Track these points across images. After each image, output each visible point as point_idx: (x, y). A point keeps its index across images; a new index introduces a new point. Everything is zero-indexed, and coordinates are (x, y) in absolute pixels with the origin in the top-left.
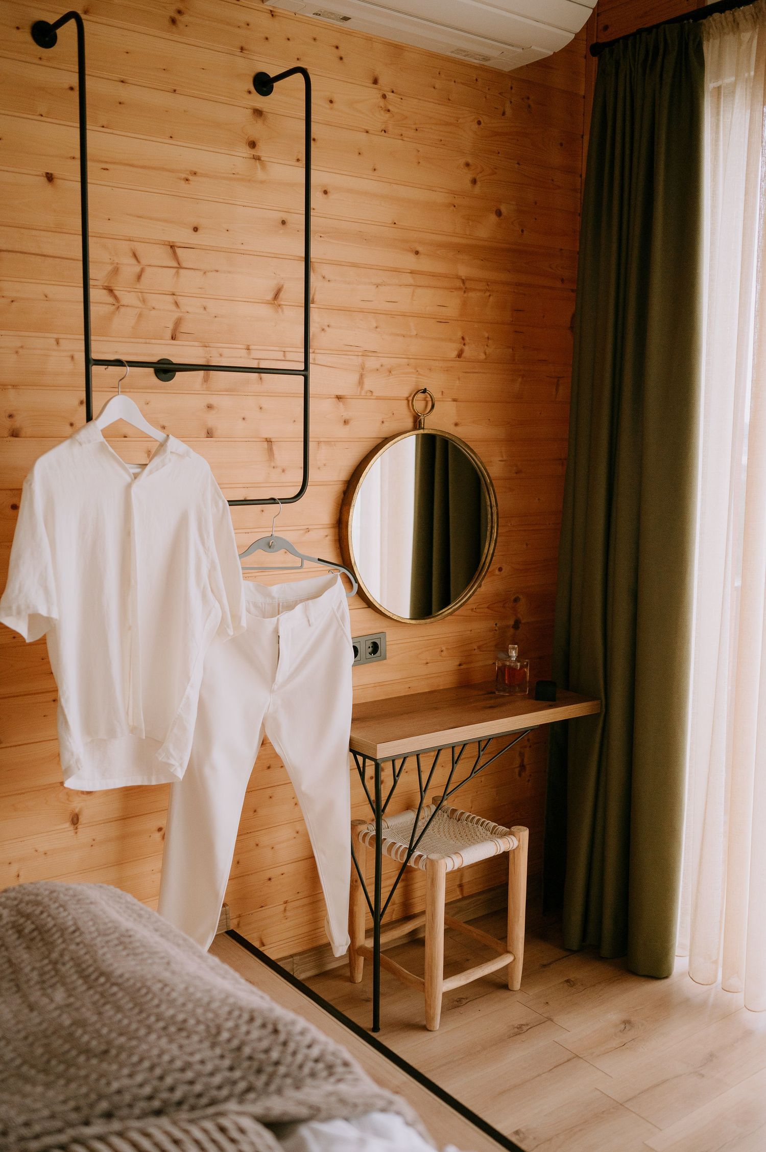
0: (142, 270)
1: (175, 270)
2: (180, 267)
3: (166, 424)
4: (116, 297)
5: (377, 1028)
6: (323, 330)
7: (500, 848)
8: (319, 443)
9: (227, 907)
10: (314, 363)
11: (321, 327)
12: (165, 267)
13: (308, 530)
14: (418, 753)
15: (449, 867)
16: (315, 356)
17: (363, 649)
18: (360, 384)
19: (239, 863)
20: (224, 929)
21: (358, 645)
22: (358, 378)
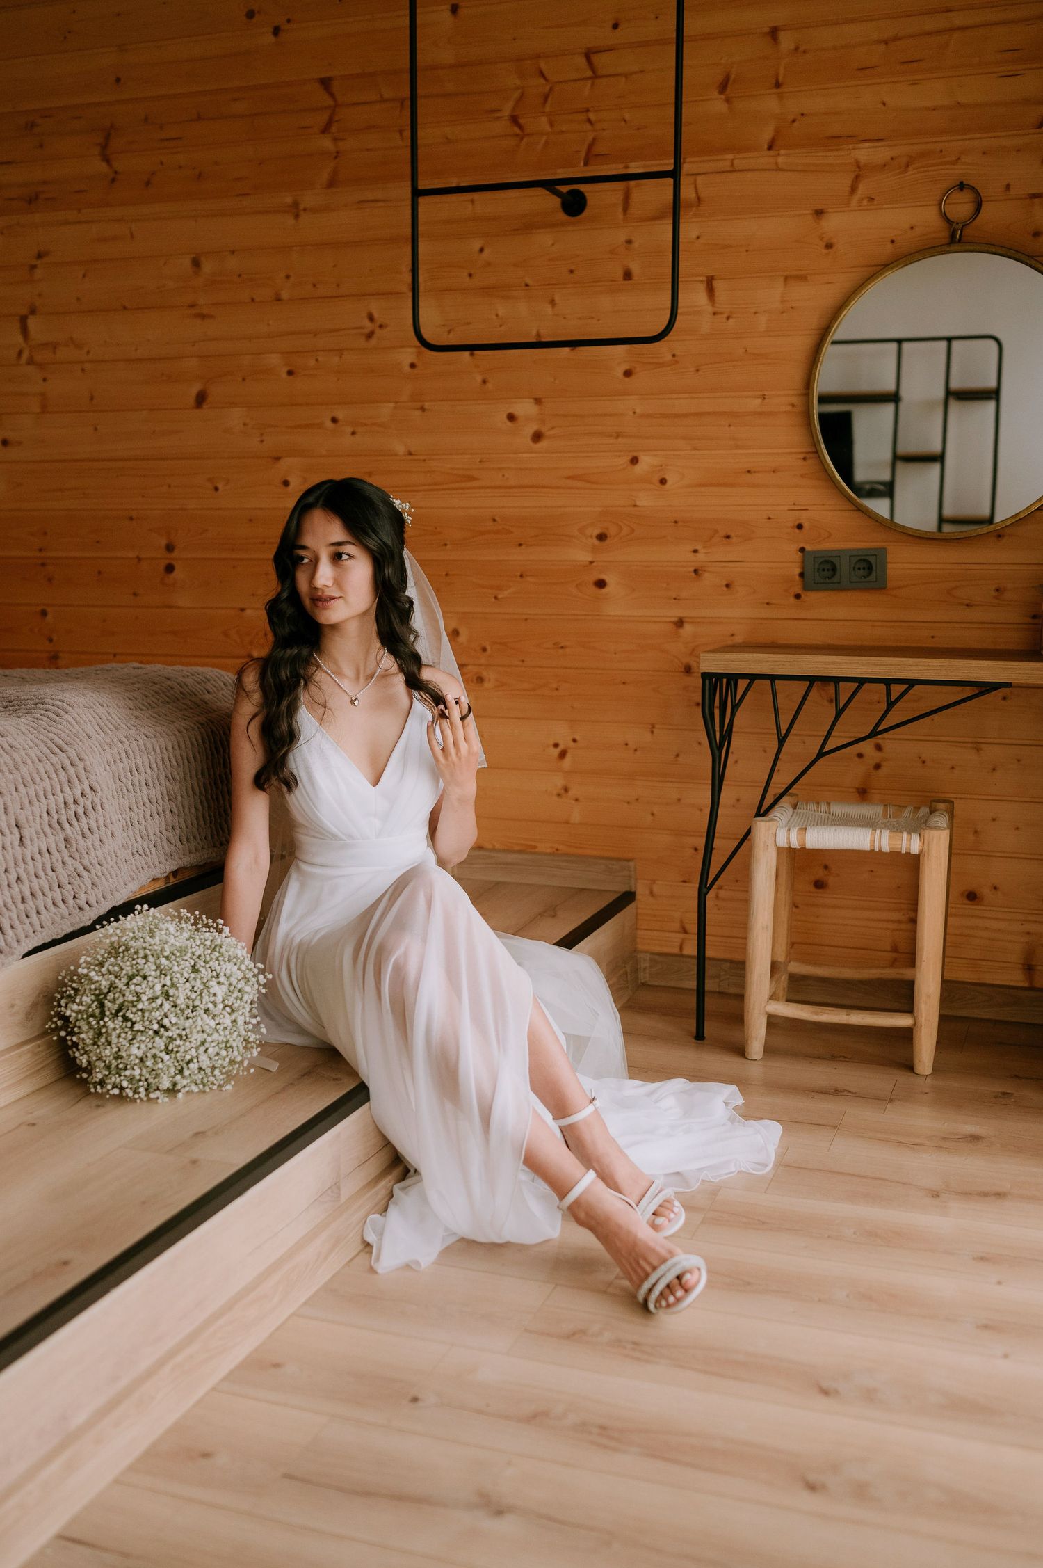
0: (551, 90)
1: (589, 82)
2: (595, 76)
3: (573, 267)
4: (520, 127)
5: (699, 1036)
6: (794, 121)
7: (880, 842)
8: (786, 278)
9: (632, 864)
10: (778, 169)
11: (791, 118)
12: (579, 80)
13: (764, 397)
14: (773, 678)
15: (782, 841)
16: (780, 160)
17: (844, 567)
18: (853, 189)
19: (653, 814)
20: (624, 888)
21: (836, 561)
22: (849, 182)
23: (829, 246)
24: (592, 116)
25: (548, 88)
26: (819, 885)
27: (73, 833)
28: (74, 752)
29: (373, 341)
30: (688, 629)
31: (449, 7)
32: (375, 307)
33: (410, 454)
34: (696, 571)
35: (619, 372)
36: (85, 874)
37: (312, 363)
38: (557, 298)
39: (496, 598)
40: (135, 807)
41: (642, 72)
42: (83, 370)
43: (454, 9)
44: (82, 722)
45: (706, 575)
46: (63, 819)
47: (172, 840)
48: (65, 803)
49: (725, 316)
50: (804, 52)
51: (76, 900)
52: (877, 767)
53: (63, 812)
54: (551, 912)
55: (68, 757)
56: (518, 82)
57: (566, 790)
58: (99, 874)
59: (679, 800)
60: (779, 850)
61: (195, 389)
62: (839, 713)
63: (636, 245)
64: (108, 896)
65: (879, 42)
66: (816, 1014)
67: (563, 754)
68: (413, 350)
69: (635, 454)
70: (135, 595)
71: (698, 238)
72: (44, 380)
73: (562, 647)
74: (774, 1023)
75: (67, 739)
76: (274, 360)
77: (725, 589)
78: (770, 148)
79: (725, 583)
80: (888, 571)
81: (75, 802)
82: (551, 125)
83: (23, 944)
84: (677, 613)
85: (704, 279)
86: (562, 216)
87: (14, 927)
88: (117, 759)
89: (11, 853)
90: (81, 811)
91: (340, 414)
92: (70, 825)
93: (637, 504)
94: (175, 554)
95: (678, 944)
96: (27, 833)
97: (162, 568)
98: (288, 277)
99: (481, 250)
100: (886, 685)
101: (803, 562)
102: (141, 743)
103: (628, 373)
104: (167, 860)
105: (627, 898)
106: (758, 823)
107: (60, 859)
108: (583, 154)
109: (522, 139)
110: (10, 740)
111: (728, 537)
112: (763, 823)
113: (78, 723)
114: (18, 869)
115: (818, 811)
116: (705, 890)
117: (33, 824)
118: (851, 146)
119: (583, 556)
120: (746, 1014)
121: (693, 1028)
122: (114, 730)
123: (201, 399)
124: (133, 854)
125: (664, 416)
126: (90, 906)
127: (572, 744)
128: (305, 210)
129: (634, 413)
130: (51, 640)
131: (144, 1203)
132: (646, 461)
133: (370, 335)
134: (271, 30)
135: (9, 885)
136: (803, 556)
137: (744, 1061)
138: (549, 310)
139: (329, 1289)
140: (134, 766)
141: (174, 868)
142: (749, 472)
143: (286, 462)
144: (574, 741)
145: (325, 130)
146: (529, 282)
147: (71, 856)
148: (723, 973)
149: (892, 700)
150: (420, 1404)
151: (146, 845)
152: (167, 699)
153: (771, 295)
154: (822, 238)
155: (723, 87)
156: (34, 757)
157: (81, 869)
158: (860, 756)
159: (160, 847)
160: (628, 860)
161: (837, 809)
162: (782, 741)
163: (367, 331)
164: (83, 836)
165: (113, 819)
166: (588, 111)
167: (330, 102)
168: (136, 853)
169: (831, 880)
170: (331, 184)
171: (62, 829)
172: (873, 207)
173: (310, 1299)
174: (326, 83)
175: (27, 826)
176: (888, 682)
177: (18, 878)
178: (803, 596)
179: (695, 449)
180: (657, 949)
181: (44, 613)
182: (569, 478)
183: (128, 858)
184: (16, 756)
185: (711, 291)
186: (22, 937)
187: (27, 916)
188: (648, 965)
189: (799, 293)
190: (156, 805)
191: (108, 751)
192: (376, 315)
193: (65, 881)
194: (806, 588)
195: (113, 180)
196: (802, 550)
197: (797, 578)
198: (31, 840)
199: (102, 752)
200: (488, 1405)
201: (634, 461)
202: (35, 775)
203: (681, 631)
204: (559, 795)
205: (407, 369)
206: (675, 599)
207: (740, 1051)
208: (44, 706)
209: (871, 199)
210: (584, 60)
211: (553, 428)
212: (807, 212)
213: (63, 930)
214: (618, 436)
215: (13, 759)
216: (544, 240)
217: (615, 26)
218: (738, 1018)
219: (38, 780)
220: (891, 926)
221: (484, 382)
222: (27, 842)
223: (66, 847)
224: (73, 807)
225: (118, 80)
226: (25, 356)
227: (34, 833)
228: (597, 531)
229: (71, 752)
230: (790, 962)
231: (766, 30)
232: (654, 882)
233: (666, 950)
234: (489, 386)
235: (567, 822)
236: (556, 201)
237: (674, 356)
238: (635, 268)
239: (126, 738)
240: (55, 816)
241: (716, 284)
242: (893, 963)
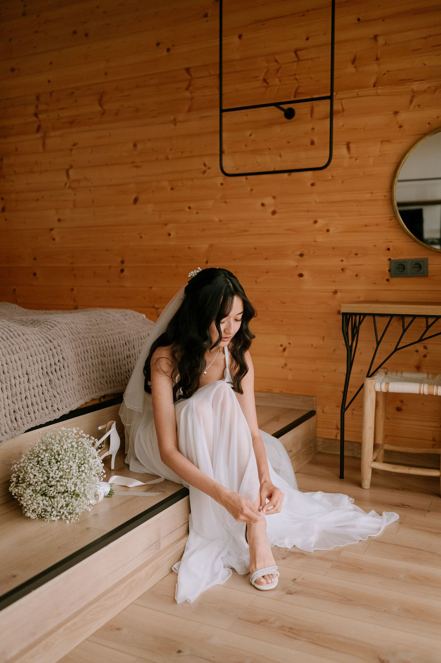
0: (280, 67)
1: (296, 64)
2: (299, 60)
3: (289, 141)
4: (267, 83)
5: (342, 477)
6: (384, 74)
7: (423, 390)
8: (382, 142)
9: (314, 398)
10: (378, 95)
11: (383, 73)
12: (292, 62)
13: (372, 193)
14: (374, 315)
15: (378, 388)
16: (379, 91)
17: (409, 267)
18: (411, 102)
19: (324, 376)
20: (311, 409)
21: (404, 264)
22: (410, 99)
23: (401, 127)
24: (297, 77)
25: (278, 67)
26: (399, 409)
27: (53, 378)
28: (56, 343)
29: (206, 174)
30: (339, 295)
31: (238, 36)
32: (207, 160)
33: (220, 221)
34: (342, 269)
35: (309, 184)
36: (57, 396)
37: (181, 184)
38: (282, 154)
39: (256, 282)
40: (85, 368)
41: (319, 57)
42: (90, 190)
43: (240, 37)
44: (62, 330)
45: (347, 271)
46: (49, 371)
47: (102, 382)
48: (50, 365)
49: (355, 158)
50: (389, 45)
51: (52, 407)
52: (425, 356)
53: (49, 368)
54: (276, 418)
55: (53, 345)
56: (266, 65)
57: (286, 365)
58: (65, 396)
59: (335, 370)
60: (377, 393)
61: (134, 197)
62: (404, 331)
63: (316, 130)
64: (68, 406)
65: (422, 38)
66: (394, 468)
67: (284, 350)
68: (222, 177)
69: (316, 219)
70: (108, 281)
71: (343, 126)
72: (75, 195)
73: (284, 303)
74: (375, 471)
75: (54, 337)
76: (165, 184)
77: (355, 277)
78: (374, 86)
79: (355, 274)
80: (429, 269)
81: (55, 364)
82: (280, 81)
83: (26, 426)
84: (333, 288)
85: (346, 143)
86: (285, 119)
87: (22, 418)
88: (78, 346)
89: (23, 386)
90: (58, 368)
91: (192, 205)
92: (52, 374)
93: (317, 240)
94: (125, 265)
95: (335, 434)
96: (31, 377)
97: (119, 270)
98: (171, 149)
99: (251, 135)
100: (426, 318)
101: (390, 265)
102: (90, 340)
103: (313, 185)
104: (99, 391)
105: (312, 413)
106: (367, 380)
107: (47, 389)
108: (293, 93)
109: (268, 88)
110: (27, 336)
111: (357, 254)
112: (369, 381)
113: (61, 330)
114: (26, 393)
115: (397, 376)
116: (343, 410)
117: (34, 373)
118: (410, 84)
119: (292, 263)
120: (362, 467)
121: (339, 473)
122: (78, 334)
123: (136, 201)
124: (83, 388)
125: (329, 202)
126: (59, 410)
127: (288, 345)
128: (179, 122)
129: (315, 201)
130: (75, 301)
131: (59, 548)
132: (321, 222)
133: (204, 172)
134: (166, 50)
135: (21, 400)
136: (390, 263)
137: (360, 489)
138: (279, 159)
139: (151, 592)
140: (85, 350)
141: (103, 395)
142: (366, 226)
143: (170, 226)
144: (289, 344)
145: (187, 89)
146: (270, 147)
147: (52, 388)
148: (355, 448)
149: (429, 325)
150: (182, 654)
151: (89, 384)
152: (106, 322)
153: (375, 149)
154: (397, 123)
155: (354, 61)
156: (37, 344)
157: (56, 394)
158: (417, 351)
159: (96, 385)
160: (313, 396)
161: (406, 375)
162: (378, 343)
163: (203, 170)
164: (58, 379)
165: (73, 372)
166: (295, 75)
167: (189, 77)
168: (84, 388)
169: (404, 407)
170: (189, 111)
171: (49, 376)
172: (420, 109)
173: (141, 596)
174: (188, 70)
175: (31, 374)
176: (427, 317)
177: (26, 397)
178: (390, 280)
179: (342, 216)
180: (326, 437)
181: (72, 290)
182: (288, 230)
183: (79, 389)
184: (29, 344)
185: (348, 148)
186: (26, 423)
187: (29, 414)
188: (321, 443)
189: (388, 147)
190: (95, 367)
191: (74, 343)
192: (207, 163)
193: (48, 399)
194: (392, 276)
195: (103, 114)
196: (390, 259)
197: (388, 272)
198: (33, 380)
199: (70, 343)
200: (214, 657)
201: (315, 222)
202: (37, 352)
203: (336, 295)
204: (283, 367)
205: (219, 185)
206: (333, 281)
207: (359, 484)
208: (47, 323)
209: (419, 106)
210: (293, 55)
211: (280, 209)
212: (391, 113)
213: (45, 420)
214: (308, 211)
215: (27, 345)
216: (277, 130)
217: (307, 39)
218: (358, 469)
219: (38, 354)
220: (431, 429)
221: (252, 190)
222: (31, 381)
223: (50, 384)
224: (54, 366)
225: (106, 74)
226: (68, 185)
227: (35, 377)
228: (299, 253)
229: (55, 343)
230: (385, 444)
231: (372, 36)
232: (324, 406)
233: (330, 437)
234: (254, 192)
235: (286, 380)
236: (282, 113)
237: (333, 176)
238: (316, 140)
239: (83, 337)
240: (45, 370)
241: (351, 145)
242: (433, 446)
